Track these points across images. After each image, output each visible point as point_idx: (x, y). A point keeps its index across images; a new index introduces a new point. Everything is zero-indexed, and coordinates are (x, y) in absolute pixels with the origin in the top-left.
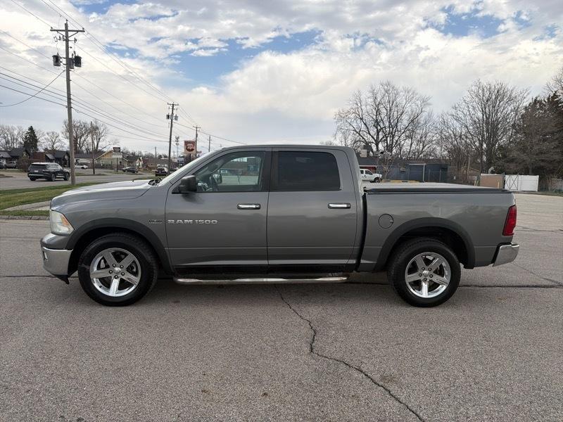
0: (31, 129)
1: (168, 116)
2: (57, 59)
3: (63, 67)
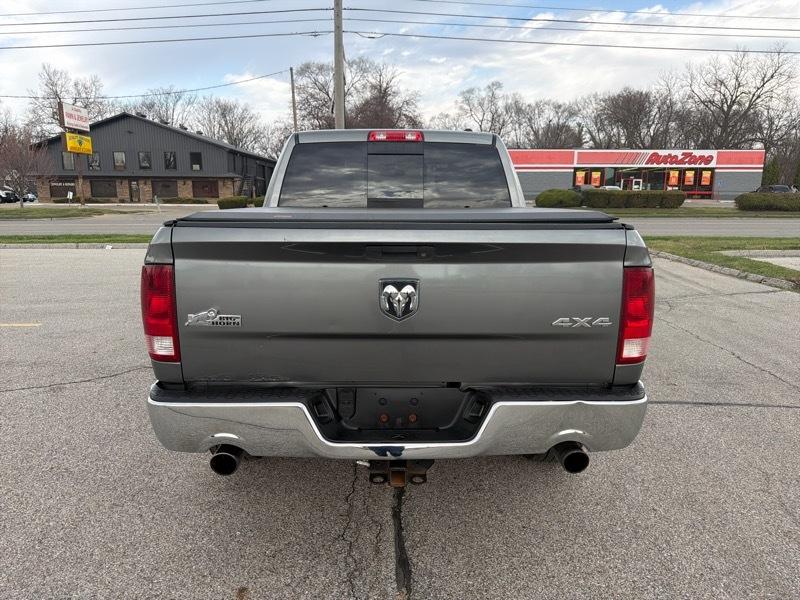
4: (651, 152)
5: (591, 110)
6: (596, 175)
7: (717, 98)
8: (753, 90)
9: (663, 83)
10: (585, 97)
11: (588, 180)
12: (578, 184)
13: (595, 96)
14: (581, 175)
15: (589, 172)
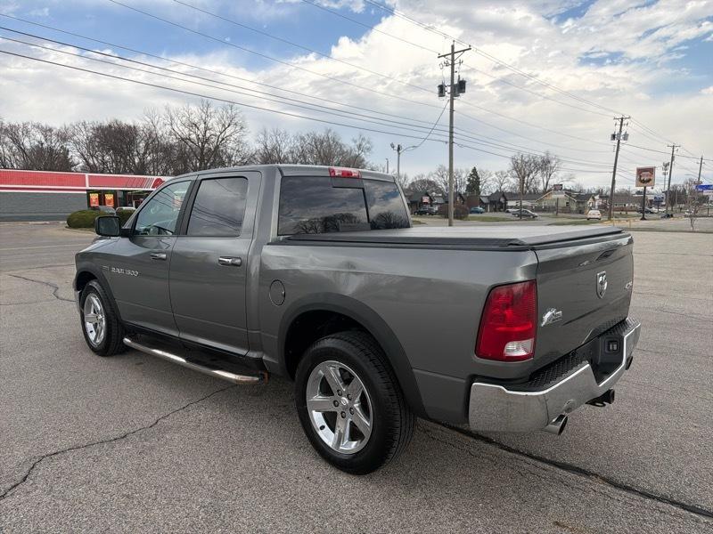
0: (474, 170)
1: (614, 136)
2: (442, 88)
3: (448, 96)
4: (155, 178)
5: (82, 137)
6: (109, 197)
7: (193, 136)
8: (218, 134)
9: (149, 120)
10: (74, 124)
11: (102, 200)
12: (92, 205)
13: (84, 124)
14: (94, 197)
15: (102, 194)
